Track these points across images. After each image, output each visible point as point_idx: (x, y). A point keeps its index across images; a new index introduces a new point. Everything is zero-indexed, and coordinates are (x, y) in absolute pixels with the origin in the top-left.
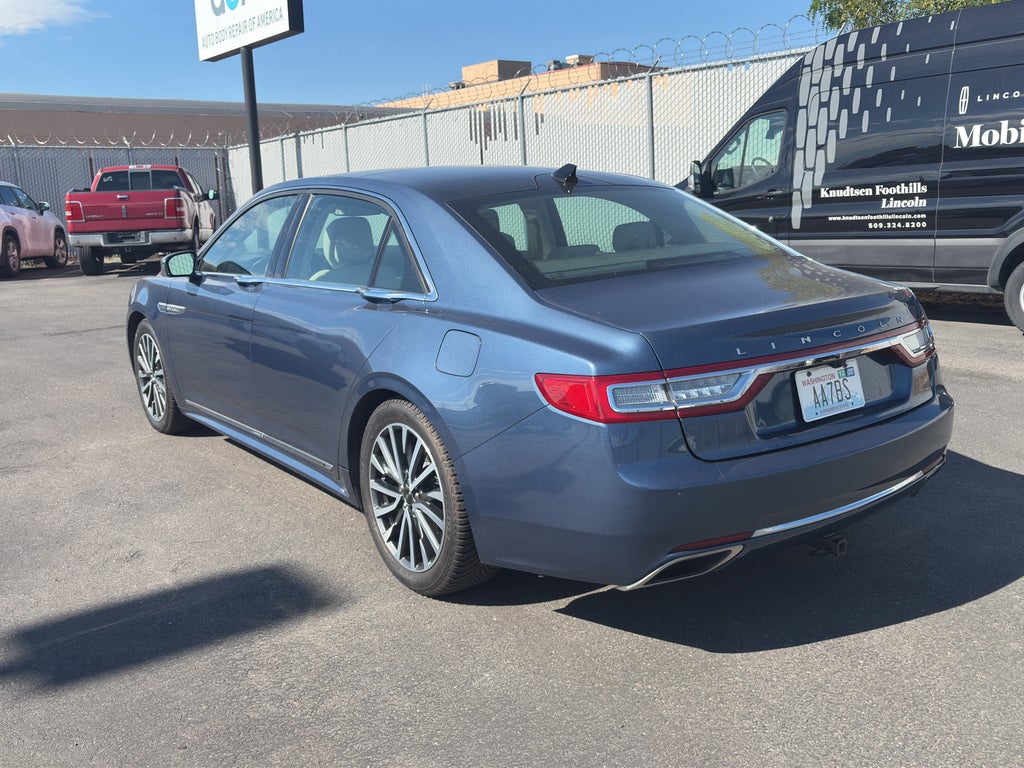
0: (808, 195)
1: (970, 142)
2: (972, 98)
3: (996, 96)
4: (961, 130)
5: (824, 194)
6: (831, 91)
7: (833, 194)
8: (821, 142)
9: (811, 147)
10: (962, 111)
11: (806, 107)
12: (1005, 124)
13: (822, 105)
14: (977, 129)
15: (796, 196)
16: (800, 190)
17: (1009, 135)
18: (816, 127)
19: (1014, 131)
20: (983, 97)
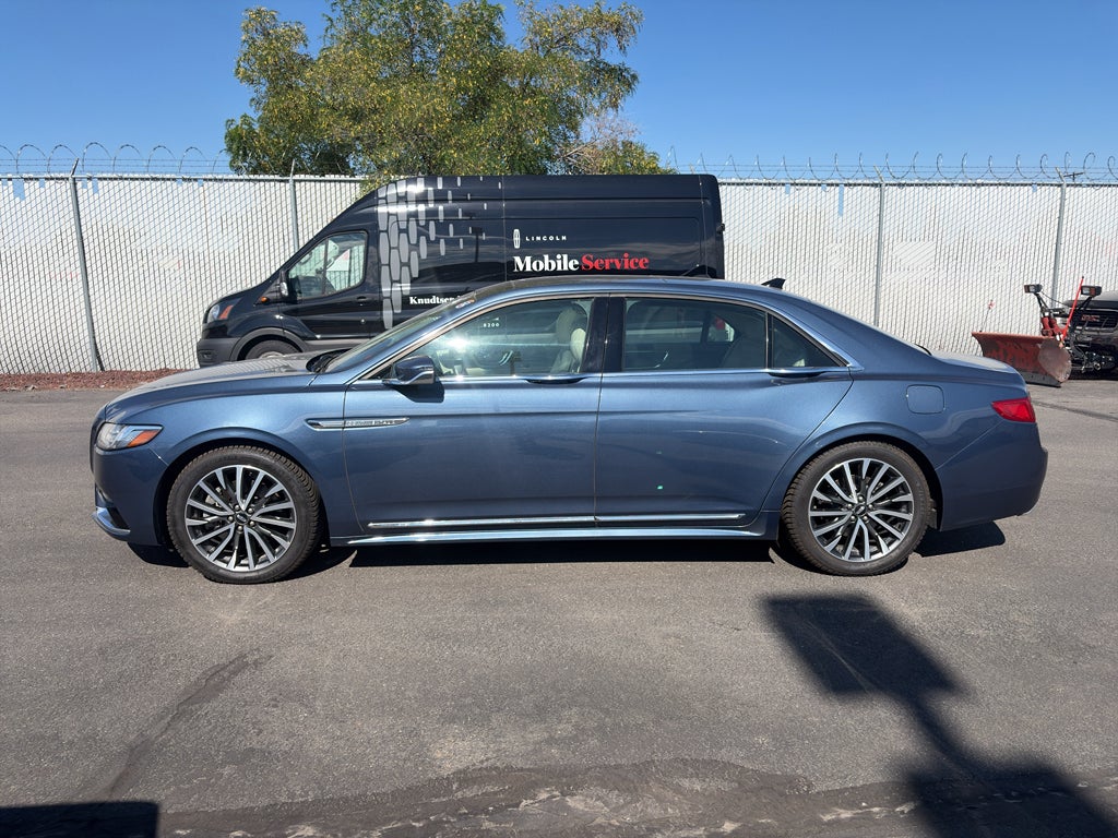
0: (398, 301)
1: (525, 268)
2: (522, 236)
3: (538, 238)
4: (518, 260)
5: (412, 301)
6: (408, 221)
7: (421, 301)
8: (405, 260)
9: (395, 265)
10: (517, 246)
11: (387, 231)
12: (546, 257)
13: (401, 231)
14: (528, 259)
15: (386, 303)
16: (390, 298)
17: (550, 264)
18: (398, 248)
19: (553, 263)
20: (530, 238)
